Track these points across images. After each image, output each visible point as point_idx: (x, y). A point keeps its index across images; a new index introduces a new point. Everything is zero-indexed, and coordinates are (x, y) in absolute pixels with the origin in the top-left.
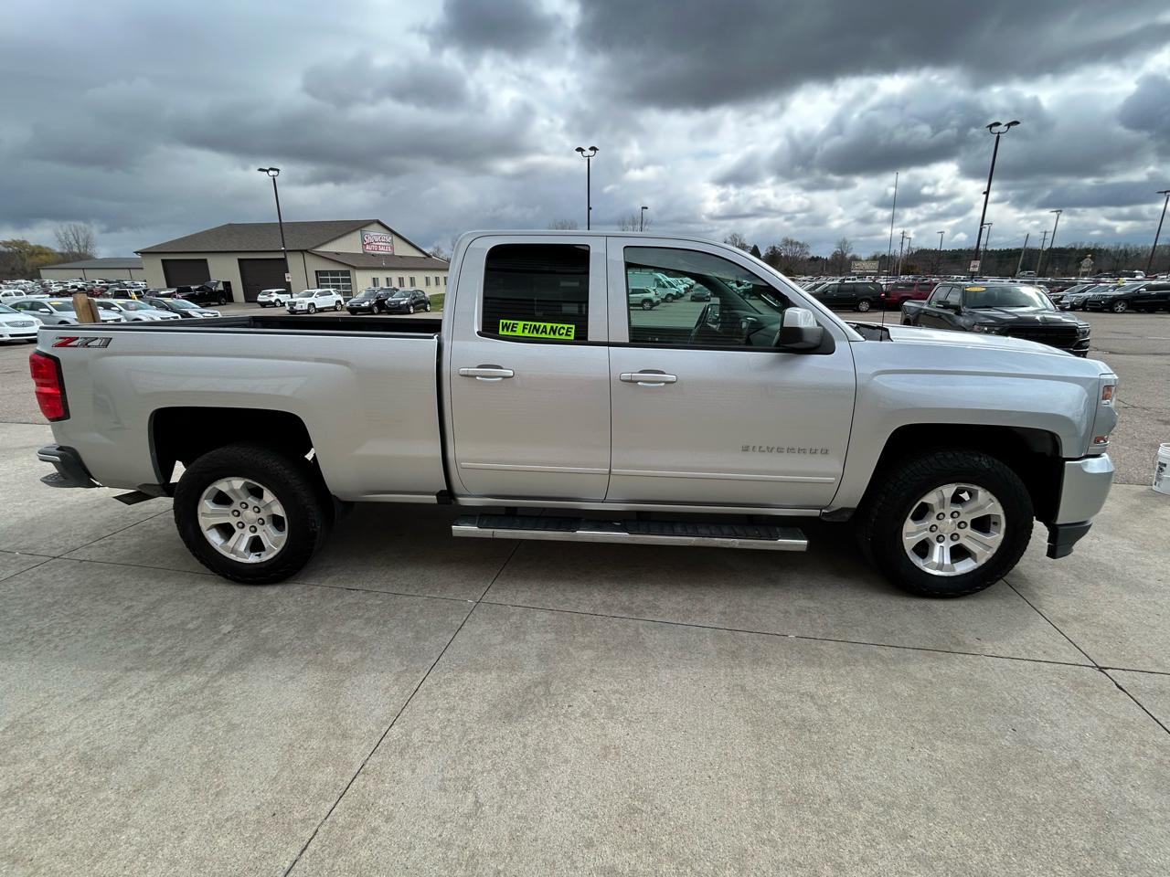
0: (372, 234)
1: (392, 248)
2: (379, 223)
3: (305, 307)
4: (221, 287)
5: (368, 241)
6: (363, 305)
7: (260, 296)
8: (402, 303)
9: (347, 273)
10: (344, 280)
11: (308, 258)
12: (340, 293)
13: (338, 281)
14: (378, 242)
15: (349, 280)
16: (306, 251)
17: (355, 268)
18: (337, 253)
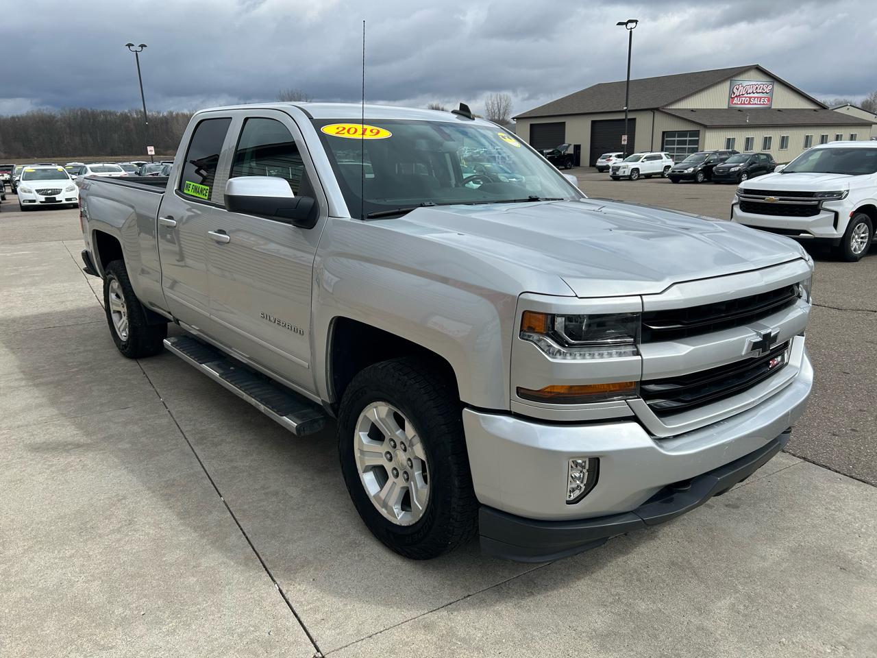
0: (745, 84)
1: (770, 100)
2: (758, 69)
3: (628, 173)
4: (571, 151)
5: (737, 93)
6: (686, 172)
7: (599, 160)
8: (733, 169)
9: (696, 134)
10: (691, 142)
11: (658, 117)
12: (672, 157)
13: (684, 142)
14: (752, 92)
15: (696, 142)
16: (657, 109)
17: (705, 127)
18: (692, 111)
